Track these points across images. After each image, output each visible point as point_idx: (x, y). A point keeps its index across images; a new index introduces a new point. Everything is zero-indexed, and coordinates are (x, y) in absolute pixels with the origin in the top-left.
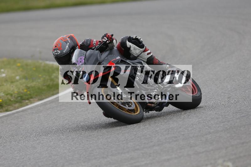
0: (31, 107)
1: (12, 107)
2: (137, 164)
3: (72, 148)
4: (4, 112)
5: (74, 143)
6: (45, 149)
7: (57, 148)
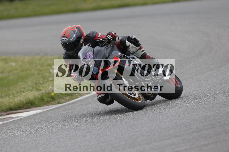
0: (81, 99)
1: (63, 100)
2: (178, 149)
3: (118, 136)
4: (56, 104)
5: (120, 131)
6: (94, 137)
7: (105, 136)
